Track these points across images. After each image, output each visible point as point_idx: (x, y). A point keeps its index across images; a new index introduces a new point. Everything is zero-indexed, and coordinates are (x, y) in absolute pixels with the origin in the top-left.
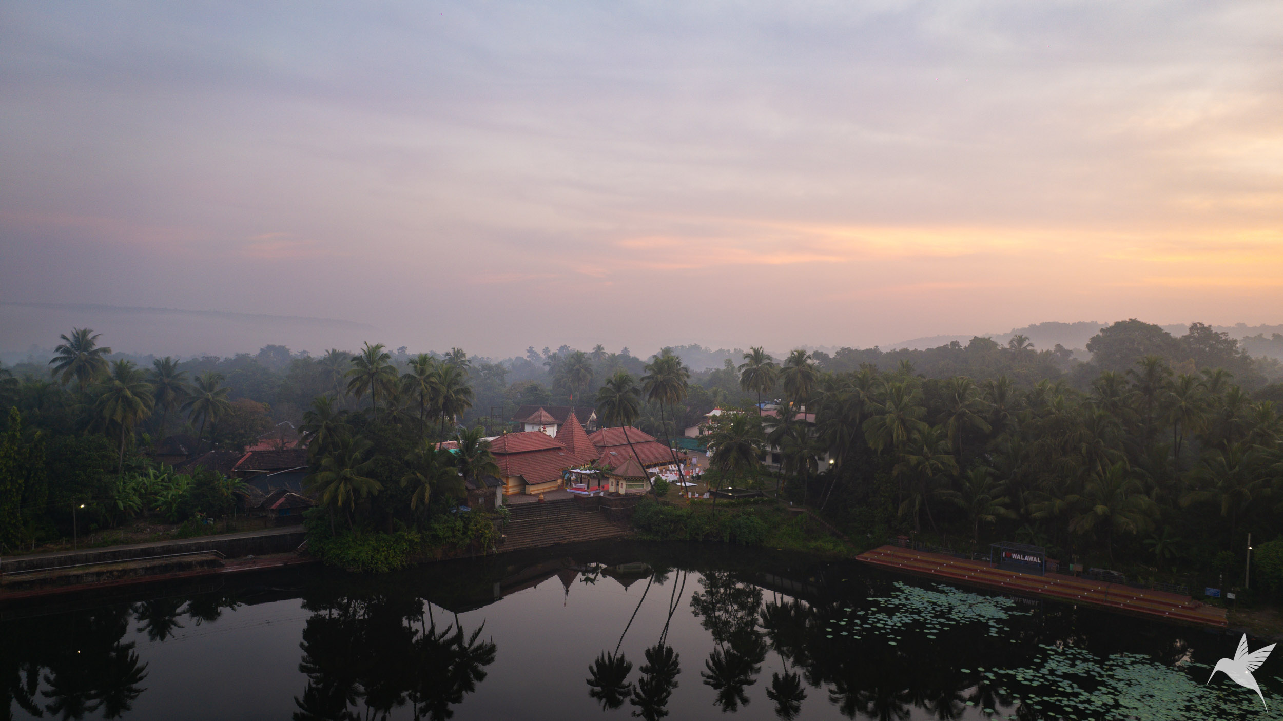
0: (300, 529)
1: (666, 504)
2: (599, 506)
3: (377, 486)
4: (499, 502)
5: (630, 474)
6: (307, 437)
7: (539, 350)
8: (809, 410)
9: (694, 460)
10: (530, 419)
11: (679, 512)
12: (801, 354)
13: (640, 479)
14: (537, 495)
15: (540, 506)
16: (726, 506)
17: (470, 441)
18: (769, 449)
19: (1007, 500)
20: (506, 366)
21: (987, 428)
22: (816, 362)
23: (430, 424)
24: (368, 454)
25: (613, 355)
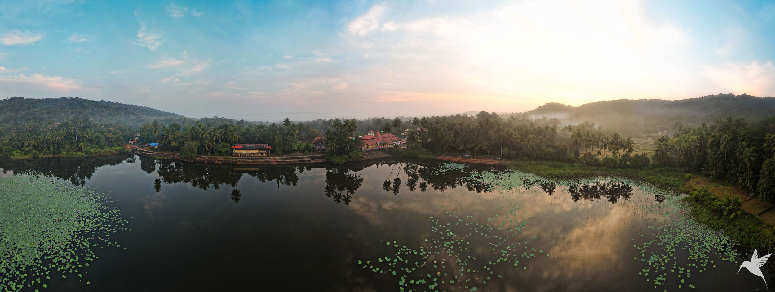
0: (325, 155)
1: (397, 149)
2: (384, 150)
3: (339, 147)
4: (363, 150)
5: (390, 143)
6: (326, 137)
7: (371, 118)
8: (426, 129)
9: (403, 140)
10: (369, 132)
11: (400, 151)
12: (425, 118)
13: (392, 144)
14: (371, 148)
15: (371, 150)
16: (410, 149)
17: (357, 137)
18: (418, 137)
19: (463, 145)
20: (364, 121)
21: (460, 131)
22: (427, 119)
23: (349, 134)
24: (337, 140)
25: (386, 119)
